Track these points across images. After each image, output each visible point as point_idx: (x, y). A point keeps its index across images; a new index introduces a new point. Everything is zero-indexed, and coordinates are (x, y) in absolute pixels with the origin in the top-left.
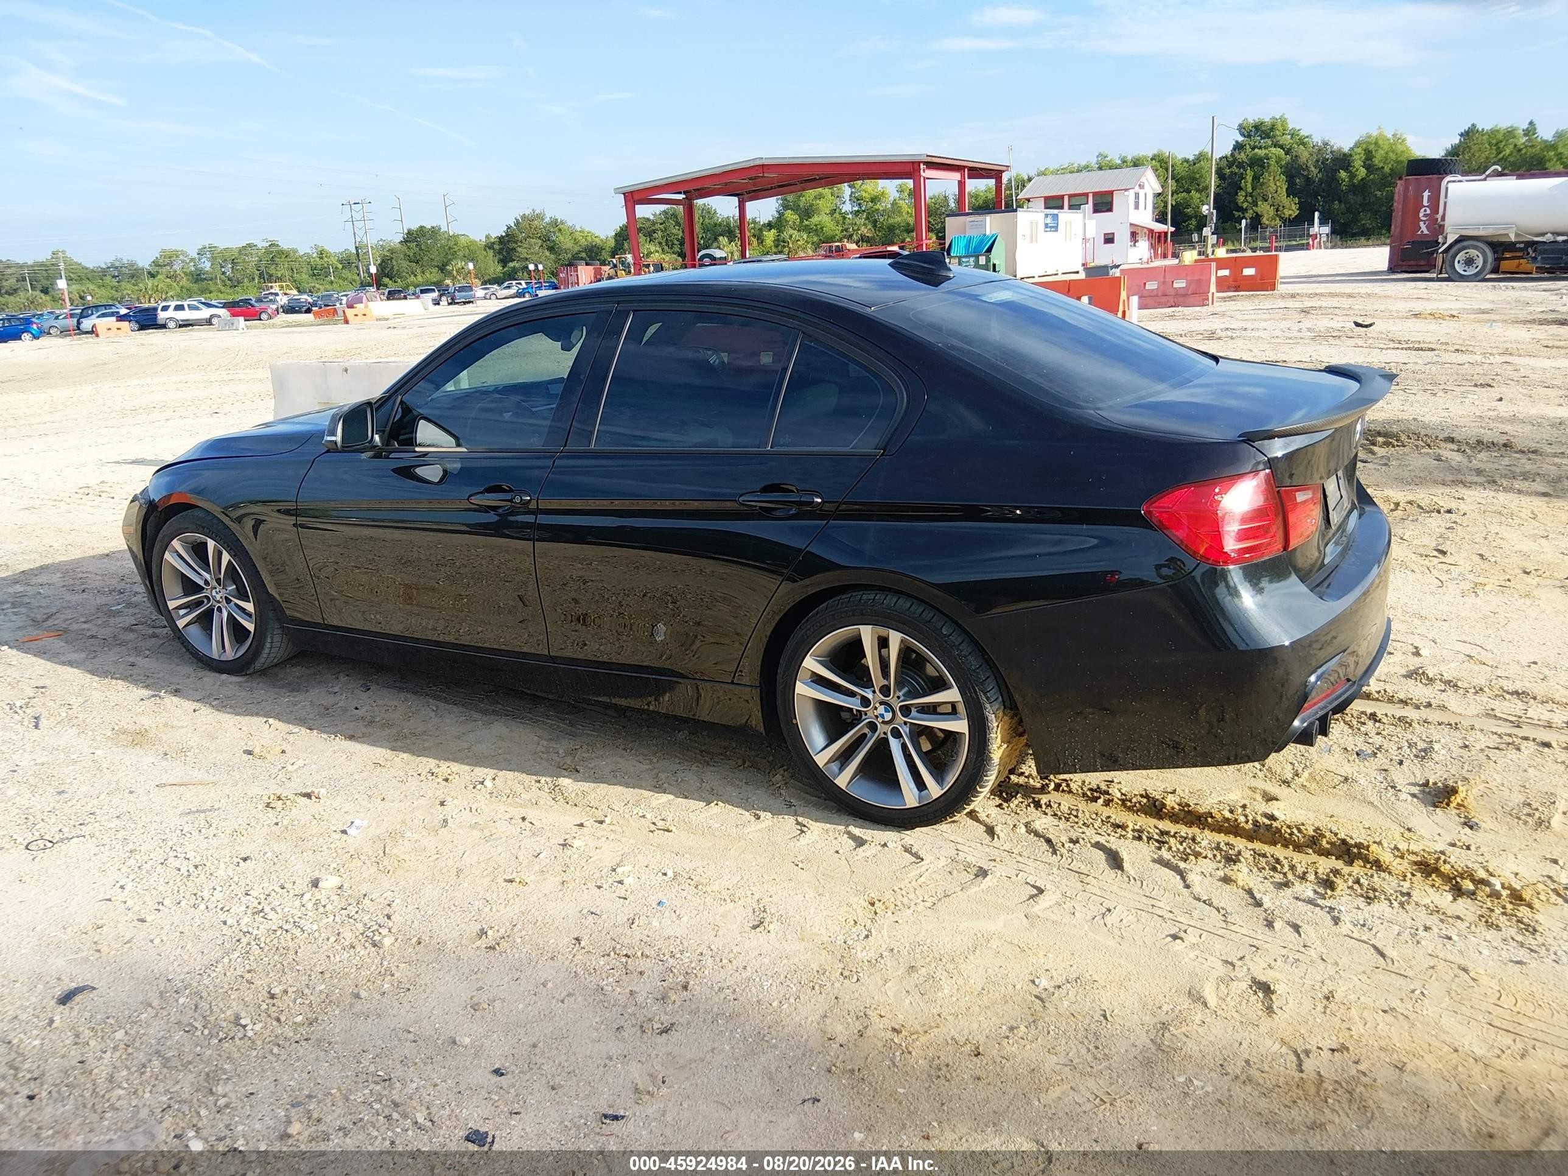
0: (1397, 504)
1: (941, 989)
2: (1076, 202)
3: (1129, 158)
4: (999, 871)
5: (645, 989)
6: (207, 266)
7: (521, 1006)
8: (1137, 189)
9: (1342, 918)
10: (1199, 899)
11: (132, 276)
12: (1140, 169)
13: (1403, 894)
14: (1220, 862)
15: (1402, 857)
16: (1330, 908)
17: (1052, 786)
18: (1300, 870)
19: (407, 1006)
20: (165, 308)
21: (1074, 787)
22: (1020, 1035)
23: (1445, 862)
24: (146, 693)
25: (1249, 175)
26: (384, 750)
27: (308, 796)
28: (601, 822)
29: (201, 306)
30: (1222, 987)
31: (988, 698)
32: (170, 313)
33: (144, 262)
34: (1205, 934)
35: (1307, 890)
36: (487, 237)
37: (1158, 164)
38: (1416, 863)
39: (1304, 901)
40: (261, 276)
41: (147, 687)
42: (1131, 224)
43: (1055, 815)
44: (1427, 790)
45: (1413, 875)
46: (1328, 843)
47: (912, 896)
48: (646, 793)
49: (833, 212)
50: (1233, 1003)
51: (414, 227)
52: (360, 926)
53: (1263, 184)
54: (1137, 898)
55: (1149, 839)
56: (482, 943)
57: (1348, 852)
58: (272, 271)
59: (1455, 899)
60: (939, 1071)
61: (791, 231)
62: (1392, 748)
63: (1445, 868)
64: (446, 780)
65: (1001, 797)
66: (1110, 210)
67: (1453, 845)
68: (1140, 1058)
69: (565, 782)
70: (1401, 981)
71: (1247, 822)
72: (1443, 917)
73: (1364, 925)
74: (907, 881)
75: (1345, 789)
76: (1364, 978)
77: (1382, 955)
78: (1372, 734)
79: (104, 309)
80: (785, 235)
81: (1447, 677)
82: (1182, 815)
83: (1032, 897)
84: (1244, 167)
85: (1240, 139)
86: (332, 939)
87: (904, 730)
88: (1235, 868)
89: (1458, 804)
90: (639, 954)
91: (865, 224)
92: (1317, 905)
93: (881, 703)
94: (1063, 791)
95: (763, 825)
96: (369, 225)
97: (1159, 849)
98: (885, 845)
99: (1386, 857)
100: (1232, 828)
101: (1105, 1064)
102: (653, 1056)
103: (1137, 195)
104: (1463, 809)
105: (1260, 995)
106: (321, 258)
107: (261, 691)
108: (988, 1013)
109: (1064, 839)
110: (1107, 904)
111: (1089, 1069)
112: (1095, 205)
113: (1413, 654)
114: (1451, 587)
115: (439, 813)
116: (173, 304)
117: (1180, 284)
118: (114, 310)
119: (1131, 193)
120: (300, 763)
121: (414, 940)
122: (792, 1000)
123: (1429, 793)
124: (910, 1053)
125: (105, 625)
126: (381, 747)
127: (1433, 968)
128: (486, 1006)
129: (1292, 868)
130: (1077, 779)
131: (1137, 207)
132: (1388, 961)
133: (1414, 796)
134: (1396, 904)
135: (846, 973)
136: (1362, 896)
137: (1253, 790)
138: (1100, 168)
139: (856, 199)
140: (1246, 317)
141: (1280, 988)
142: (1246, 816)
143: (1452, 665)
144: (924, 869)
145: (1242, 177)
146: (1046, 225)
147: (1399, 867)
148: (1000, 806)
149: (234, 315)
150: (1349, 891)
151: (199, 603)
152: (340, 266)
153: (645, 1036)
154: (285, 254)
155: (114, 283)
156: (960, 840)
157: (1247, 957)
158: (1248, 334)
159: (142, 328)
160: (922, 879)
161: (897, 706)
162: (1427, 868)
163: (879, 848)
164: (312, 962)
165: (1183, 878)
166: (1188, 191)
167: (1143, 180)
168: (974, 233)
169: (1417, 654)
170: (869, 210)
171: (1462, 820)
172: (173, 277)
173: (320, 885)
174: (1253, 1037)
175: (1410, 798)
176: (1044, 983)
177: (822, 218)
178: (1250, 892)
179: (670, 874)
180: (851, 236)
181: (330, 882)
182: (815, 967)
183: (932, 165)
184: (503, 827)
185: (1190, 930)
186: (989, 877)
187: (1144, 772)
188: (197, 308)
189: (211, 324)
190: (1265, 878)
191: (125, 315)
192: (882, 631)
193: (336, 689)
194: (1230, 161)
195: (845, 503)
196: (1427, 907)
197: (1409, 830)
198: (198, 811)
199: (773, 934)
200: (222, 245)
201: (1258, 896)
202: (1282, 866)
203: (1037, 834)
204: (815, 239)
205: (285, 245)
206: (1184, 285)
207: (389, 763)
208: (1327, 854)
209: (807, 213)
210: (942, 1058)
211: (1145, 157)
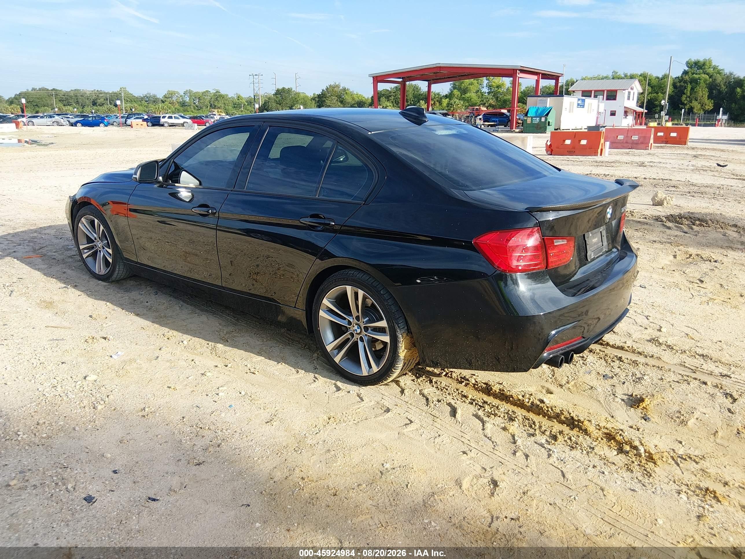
0: (691, 255)
1: (336, 462)
2: (597, 93)
3: (629, 74)
4: (395, 410)
5: (200, 443)
6: (187, 99)
7: (142, 444)
8: (629, 90)
9: (553, 455)
10: (486, 436)
11: (154, 102)
12: (633, 80)
13: (591, 448)
14: (506, 420)
15: (599, 430)
16: (550, 449)
17: (444, 373)
18: (543, 428)
19: (93, 436)
20: (164, 117)
21: (454, 375)
22: (361, 489)
23: (620, 435)
24: (64, 285)
25: (689, 87)
26: (149, 322)
27: (105, 338)
28: (226, 366)
29: (180, 117)
30: (475, 480)
31: (399, 327)
32: (166, 120)
33: (160, 96)
34: (480, 453)
35: (543, 439)
36: (314, 94)
37: (643, 79)
38: (605, 433)
39: (538, 444)
40: (211, 106)
41: (65, 283)
42: (625, 107)
43: (437, 387)
44: (631, 398)
45: (602, 439)
46: (564, 417)
47: (349, 417)
48: (252, 355)
49: (477, 92)
50: (476, 489)
51: (280, 87)
52: (93, 399)
53: (696, 92)
54: (456, 432)
55: (476, 404)
56: (141, 414)
57: (573, 424)
58: (216, 104)
59: (618, 454)
60: (313, 500)
61: (456, 100)
62: (623, 375)
63: (618, 438)
64: (168, 339)
65: (416, 376)
66: (615, 99)
67: (631, 427)
68: (413, 508)
69: (220, 346)
70: (567, 490)
71: (528, 402)
72: (606, 462)
73: (562, 460)
74: (351, 410)
75: (589, 392)
76: (548, 486)
77: (564, 476)
78: (616, 367)
79: (138, 116)
80: (452, 102)
81: (669, 343)
82: (499, 395)
83: (406, 424)
84: (687, 83)
85: (687, 69)
86: (78, 403)
87: (365, 339)
88: (511, 423)
89: (644, 407)
90: (207, 428)
91: (492, 99)
92: (544, 447)
93: (356, 324)
94: (448, 377)
95: (299, 376)
96: (261, 85)
97: (479, 409)
98: (349, 392)
99: (591, 428)
100: (520, 404)
101: (394, 508)
102: (187, 475)
103: (629, 93)
104: (645, 410)
105: (492, 486)
106: (238, 100)
107: (112, 290)
108: (353, 476)
109: (435, 399)
110: (440, 432)
111: (384, 509)
112: (607, 96)
113: (658, 330)
114: (697, 300)
115: (157, 353)
116: (167, 115)
117: (635, 138)
118: (142, 116)
119: (626, 92)
120: (111, 323)
121: (113, 408)
122: (264, 458)
123: (631, 400)
124: (303, 490)
125: (62, 254)
126: (149, 320)
127: (586, 486)
128: (126, 442)
129: (540, 427)
130: (457, 372)
131: (629, 99)
132: (566, 480)
133: (623, 400)
134: (585, 452)
135: (297, 449)
136: (569, 446)
137: (543, 387)
138: (613, 78)
139: (490, 86)
140: (665, 157)
141: (501, 485)
142: (530, 399)
143: (676, 338)
144: (362, 405)
145: (685, 88)
146: (578, 104)
147: (596, 434)
148: (413, 380)
149: (194, 122)
150: (564, 443)
151: (93, 248)
152: (246, 104)
153: (188, 465)
154: (222, 97)
155: (146, 104)
156: (386, 394)
157: (495, 467)
158: (661, 165)
159: (153, 125)
160: (359, 410)
161: (363, 326)
162: (610, 437)
163: (346, 393)
164: (64, 411)
165: (483, 425)
166: (657, 93)
167: (633, 85)
168: (541, 107)
169: (660, 330)
170: (494, 92)
171: (643, 415)
172: (172, 103)
173: (87, 378)
174: (475, 506)
175: (620, 401)
176: (388, 466)
177: (472, 95)
178: (513, 436)
179: (243, 393)
180: (485, 104)
181: (92, 377)
182: (284, 444)
183: (523, 71)
184: (182, 363)
185: (474, 450)
186: (390, 413)
187: (493, 372)
188: (178, 118)
189: (184, 126)
190: (525, 431)
191: (147, 119)
192: (356, 289)
193: (143, 293)
194: (681, 79)
195: (344, 226)
196: (600, 456)
197: (612, 417)
198: (56, 340)
199: (274, 427)
200: (195, 90)
201: (516, 438)
202: (535, 426)
203: (423, 395)
204: (467, 104)
205: (223, 92)
206: (637, 139)
207: (148, 328)
208: (562, 422)
209: (464, 91)
210: (318, 494)
211: (637, 75)
